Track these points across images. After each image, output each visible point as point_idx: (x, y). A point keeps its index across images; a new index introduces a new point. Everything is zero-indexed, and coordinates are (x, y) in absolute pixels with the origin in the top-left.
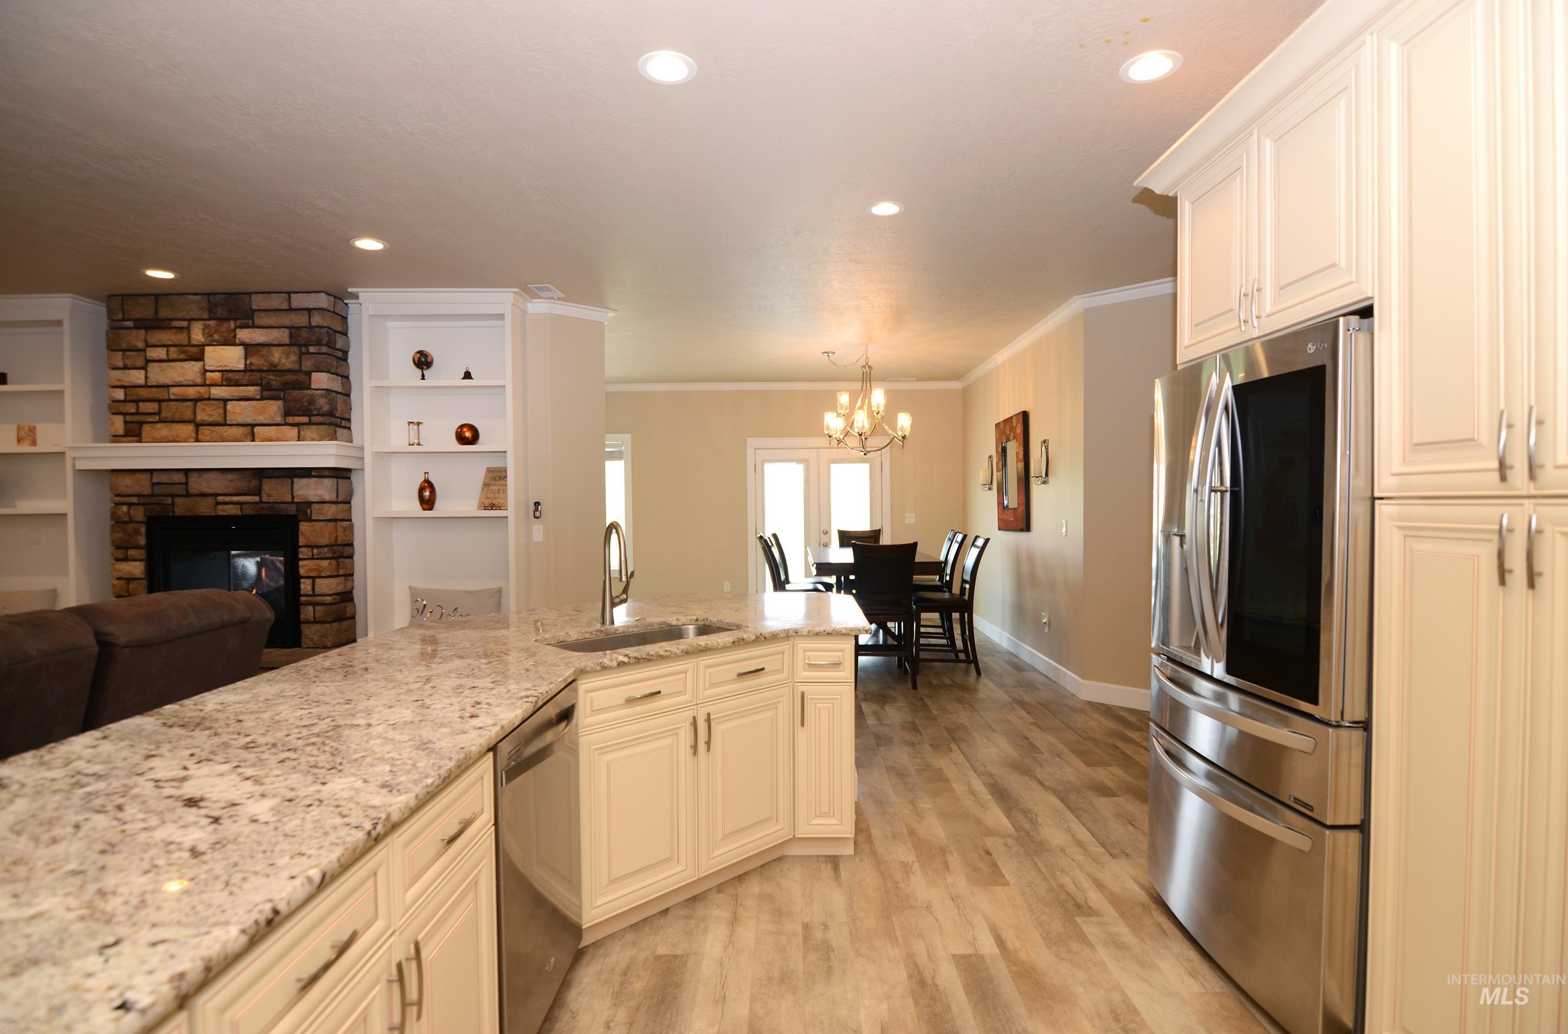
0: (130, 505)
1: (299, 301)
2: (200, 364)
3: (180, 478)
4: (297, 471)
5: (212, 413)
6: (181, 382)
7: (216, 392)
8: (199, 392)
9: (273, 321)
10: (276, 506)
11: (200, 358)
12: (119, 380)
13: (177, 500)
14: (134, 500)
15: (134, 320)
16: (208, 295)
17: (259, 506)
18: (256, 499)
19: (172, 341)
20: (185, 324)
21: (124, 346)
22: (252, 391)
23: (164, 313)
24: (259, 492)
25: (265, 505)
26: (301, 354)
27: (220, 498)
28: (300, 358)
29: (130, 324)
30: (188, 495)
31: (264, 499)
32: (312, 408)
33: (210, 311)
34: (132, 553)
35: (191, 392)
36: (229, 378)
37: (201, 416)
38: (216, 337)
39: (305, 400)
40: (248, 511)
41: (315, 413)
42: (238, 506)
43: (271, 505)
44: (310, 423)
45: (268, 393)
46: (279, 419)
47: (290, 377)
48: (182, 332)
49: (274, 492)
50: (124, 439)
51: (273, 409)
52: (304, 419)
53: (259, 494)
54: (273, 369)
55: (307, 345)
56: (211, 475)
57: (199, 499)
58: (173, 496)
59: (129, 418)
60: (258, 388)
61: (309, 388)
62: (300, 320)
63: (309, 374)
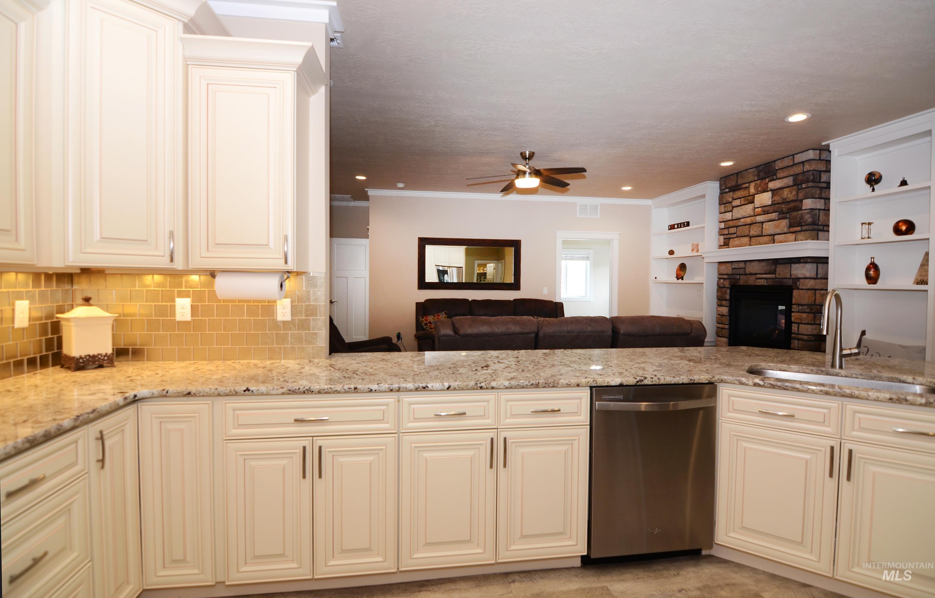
0: (724, 279)
1: (800, 158)
2: (753, 205)
3: (742, 265)
4: (793, 260)
5: (756, 230)
6: (745, 215)
7: (759, 219)
8: (752, 220)
9: (785, 173)
10: (783, 280)
11: (752, 202)
12: (723, 219)
13: (741, 277)
14: (726, 277)
15: (729, 188)
16: (757, 167)
17: (775, 280)
18: (774, 276)
19: (742, 195)
20: (747, 185)
21: (725, 202)
22: (774, 215)
23: (740, 181)
24: (774, 272)
25: (777, 280)
26: (799, 189)
27: (758, 276)
28: (798, 193)
29: (727, 190)
30: (745, 274)
31: (777, 277)
32: (802, 221)
33: (758, 176)
34: (724, 302)
35: (748, 220)
36: (766, 210)
37: (752, 233)
38: (760, 189)
39: (798, 217)
40: (770, 283)
41: (804, 224)
42: (766, 280)
43: (780, 279)
44: (801, 231)
45: (782, 215)
46: (786, 230)
47: (792, 205)
48: (746, 190)
49: (782, 272)
50: (723, 247)
51: (784, 223)
52: (799, 229)
53: (775, 274)
54: (784, 201)
55: (801, 184)
56: (755, 263)
57: (749, 276)
58: (740, 275)
59: (725, 237)
60: (777, 214)
61: (801, 210)
62: (798, 170)
63: (801, 201)
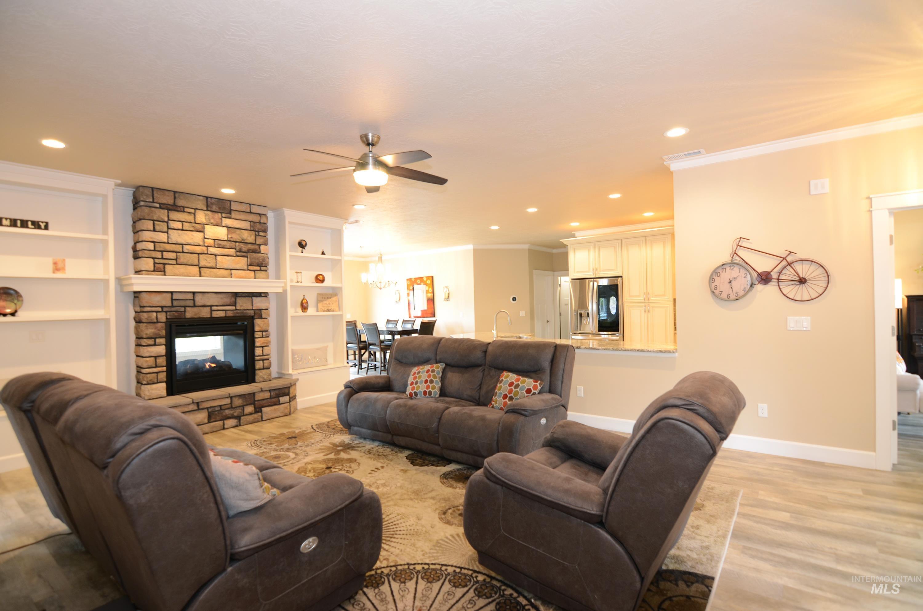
0: (157, 312)
1: (254, 209)
2: (202, 234)
3: (190, 296)
4: (255, 294)
5: (210, 262)
6: (191, 243)
7: (212, 250)
8: (203, 250)
9: (242, 216)
10: (245, 311)
11: (202, 231)
12: (151, 238)
13: (188, 309)
14: (160, 309)
15: (160, 204)
16: (207, 198)
17: (235, 311)
18: (234, 308)
19: (185, 219)
20: (193, 211)
21: (155, 218)
22: (232, 252)
23: (180, 203)
24: (235, 304)
25: (239, 311)
26: (256, 235)
27: (214, 308)
28: (256, 237)
29: (158, 205)
30: (195, 306)
31: (238, 308)
32: (263, 263)
33: (207, 206)
34: (158, 340)
35: (198, 249)
36: (218, 243)
37: (202, 263)
38: (212, 221)
39: (261, 259)
40: (230, 314)
41: (264, 265)
42: (224, 312)
43: (242, 311)
44: (260, 270)
45: (240, 253)
46: (246, 268)
47: (250, 246)
48: (191, 215)
49: (243, 304)
50: (153, 273)
51: (242, 262)
52: (258, 268)
53: (235, 306)
54: (242, 241)
55: (258, 232)
56: (209, 295)
57: (201, 308)
58: (185, 307)
59: (157, 261)
60: (234, 250)
61: (260, 252)
62: (256, 218)
63: (260, 245)
